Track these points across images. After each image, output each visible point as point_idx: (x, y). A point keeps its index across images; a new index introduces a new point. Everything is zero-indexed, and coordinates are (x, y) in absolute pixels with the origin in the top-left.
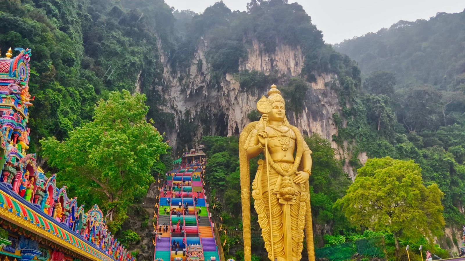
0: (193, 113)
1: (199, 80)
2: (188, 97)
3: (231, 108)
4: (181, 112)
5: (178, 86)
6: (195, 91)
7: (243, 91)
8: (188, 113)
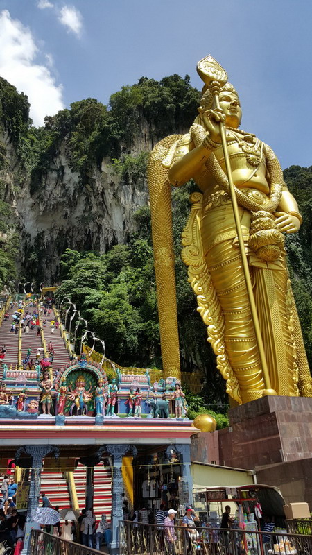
0: (47, 238)
1: (58, 192)
2: (41, 213)
3: (106, 215)
4: (29, 235)
5: (28, 199)
6: (51, 208)
7: (127, 183)
8: (40, 237)
